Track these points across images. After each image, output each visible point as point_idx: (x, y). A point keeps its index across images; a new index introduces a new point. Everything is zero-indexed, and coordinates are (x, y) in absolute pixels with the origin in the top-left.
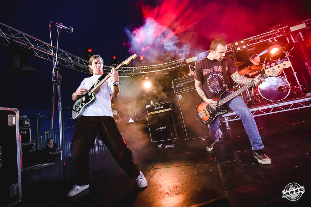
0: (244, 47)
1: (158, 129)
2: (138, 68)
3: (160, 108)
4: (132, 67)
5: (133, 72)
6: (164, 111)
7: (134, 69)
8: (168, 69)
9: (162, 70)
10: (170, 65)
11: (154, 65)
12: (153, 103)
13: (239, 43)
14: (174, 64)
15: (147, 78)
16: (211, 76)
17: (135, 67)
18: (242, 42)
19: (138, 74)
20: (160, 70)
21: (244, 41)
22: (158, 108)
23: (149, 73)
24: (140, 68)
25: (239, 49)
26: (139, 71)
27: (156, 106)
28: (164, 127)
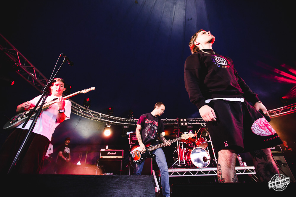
0: (186, 124)
1: (105, 174)
2: (104, 116)
3: (113, 154)
4: (99, 113)
5: (99, 117)
6: (116, 158)
7: (102, 115)
8: (129, 124)
9: (124, 123)
10: (131, 121)
11: (119, 118)
12: (108, 148)
13: (183, 120)
14: (135, 121)
15: (109, 126)
16: (150, 126)
17: (102, 114)
18: (185, 120)
19: (103, 120)
20: (122, 123)
21: (186, 119)
22: (111, 154)
23: (112, 123)
24: (107, 116)
25: (182, 124)
26: (104, 118)
27: (109, 151)
28: (111, 173)
